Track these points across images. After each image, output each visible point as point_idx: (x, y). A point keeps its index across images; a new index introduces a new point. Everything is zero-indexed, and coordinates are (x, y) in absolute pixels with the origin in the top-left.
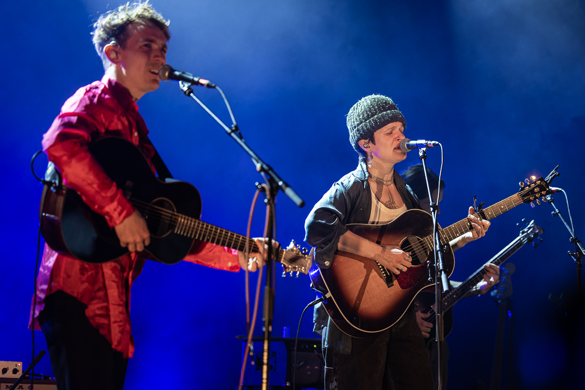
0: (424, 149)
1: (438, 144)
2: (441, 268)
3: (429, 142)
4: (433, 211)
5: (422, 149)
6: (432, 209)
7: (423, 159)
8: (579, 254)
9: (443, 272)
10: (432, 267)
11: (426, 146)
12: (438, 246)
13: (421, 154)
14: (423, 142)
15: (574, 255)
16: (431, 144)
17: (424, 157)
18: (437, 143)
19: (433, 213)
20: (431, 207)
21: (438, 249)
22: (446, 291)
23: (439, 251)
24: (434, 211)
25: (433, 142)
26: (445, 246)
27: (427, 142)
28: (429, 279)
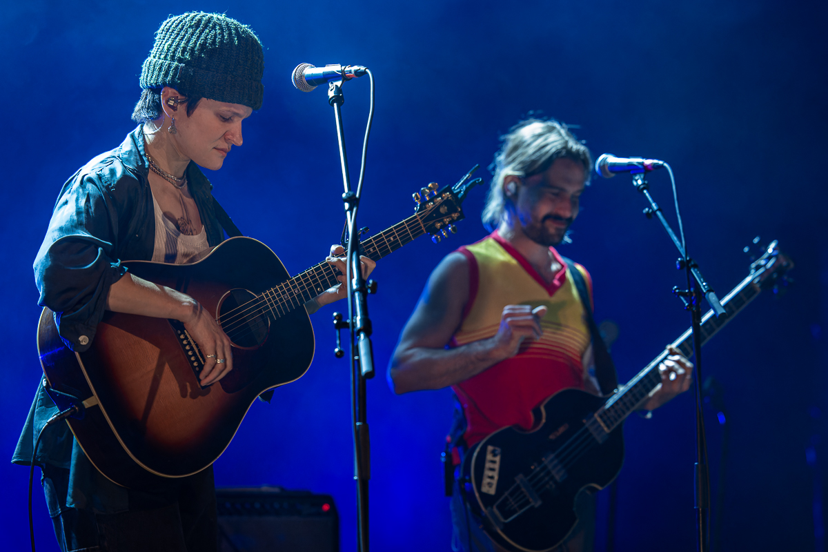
0: (339, 83)
1: (365, 72)
2: (359, 325)
3: (348, 69)
4: (348, 210)
5: (335, 83)
6: (347, 206)
7: (335, 105)
8: (695, 291)
9: (362, 336)
10: (342, 325)
11: (342, 76)
12: (354, 281)
13: (331, 94)
14: (336, 68)
15: (685, 295)
16: (350, 72)
17: (337, 99)
18: (363, 68)
19: (348, 213)
20: (346, 200)
21: (355, 287)
22: (367, 374)
23: (357, 290)
24: (351, 209)
25: (356, 68)
26: (371, 281)
27: (343, 67)
28: (337, 350)
